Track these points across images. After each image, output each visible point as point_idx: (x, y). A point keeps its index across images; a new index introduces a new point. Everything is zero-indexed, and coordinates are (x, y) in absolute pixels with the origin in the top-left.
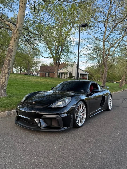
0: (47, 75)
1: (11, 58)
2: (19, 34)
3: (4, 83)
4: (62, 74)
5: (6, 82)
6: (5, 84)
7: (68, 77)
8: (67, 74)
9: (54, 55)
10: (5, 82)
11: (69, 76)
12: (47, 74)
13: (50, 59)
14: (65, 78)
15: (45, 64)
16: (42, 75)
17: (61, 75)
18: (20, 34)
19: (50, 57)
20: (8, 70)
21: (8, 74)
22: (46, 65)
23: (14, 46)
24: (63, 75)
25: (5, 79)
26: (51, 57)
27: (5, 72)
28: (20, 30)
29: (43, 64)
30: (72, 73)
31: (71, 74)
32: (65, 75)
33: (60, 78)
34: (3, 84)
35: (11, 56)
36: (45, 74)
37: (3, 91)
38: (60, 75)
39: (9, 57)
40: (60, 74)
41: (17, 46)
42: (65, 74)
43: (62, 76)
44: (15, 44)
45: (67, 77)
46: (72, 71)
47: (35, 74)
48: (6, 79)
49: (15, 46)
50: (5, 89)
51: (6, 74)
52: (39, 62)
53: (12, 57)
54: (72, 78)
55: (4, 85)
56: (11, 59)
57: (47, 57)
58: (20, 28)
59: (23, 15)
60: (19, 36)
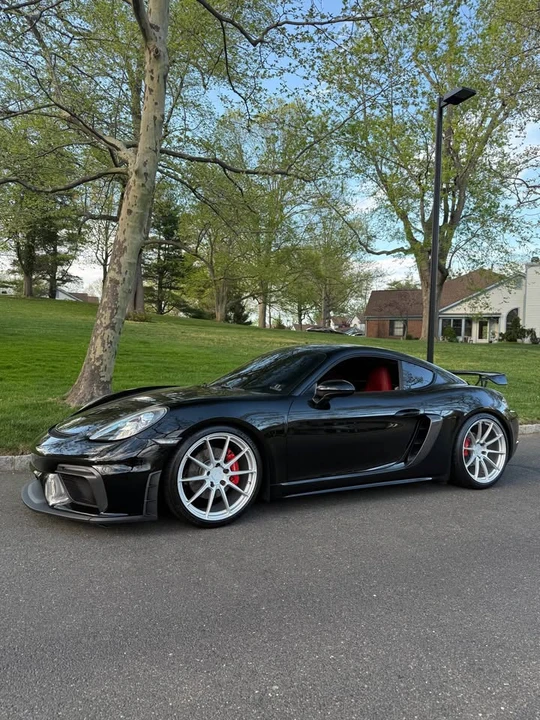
0: (399, 331)
1: (120, 272)
2: (143, 185)
3: (98, 359)
4: (469, 321)
5: (104, 358)
6: (102, 364)
7: (501, 334)
8: (495, 319)
9: (420, 238)
10: (101, 356)
11: (503, 331)
12: (399, 325)
13: (400, 261)
14: (484, 341)
15: (403, 283)
16: (376, 329)
17: (466, 330)
18: (147, 187)
19: (402, 249)
20: (112, 317)
21: (113, 328)
22: (408, 284)
23: (129, 230)
24: (475, 328)
25: (103, 345)
26: (407, 252)
27: (101, 323)
28: (146, 174)
29: (395, 283)
30: (520, 316)
31: (518, 320)
32: (482, 325)
33: (461, 339)
34: (97, 364)
35: (120, 266)
36: (388, 323)
37: (98, 387)
38: (461, 325)
39: (114, 270)
40: (460, 321)
41: (137, 230)
42: (485, 322)
43: (469, 331)
44: (130, 223)
45: (497, 336)
46: (519, 305)
47: (359, 326)
48: (106, 346)
49: (133, 232)
50: (102, 379)
51: (107, 328)
52: (368, 277)
53: (123, 270)
54: (519, 340)
55: (99, 367)
56: (119, 278)
57: (388, 253)
58: (145, 164)
59: (155, 118)
60: (143, 195)
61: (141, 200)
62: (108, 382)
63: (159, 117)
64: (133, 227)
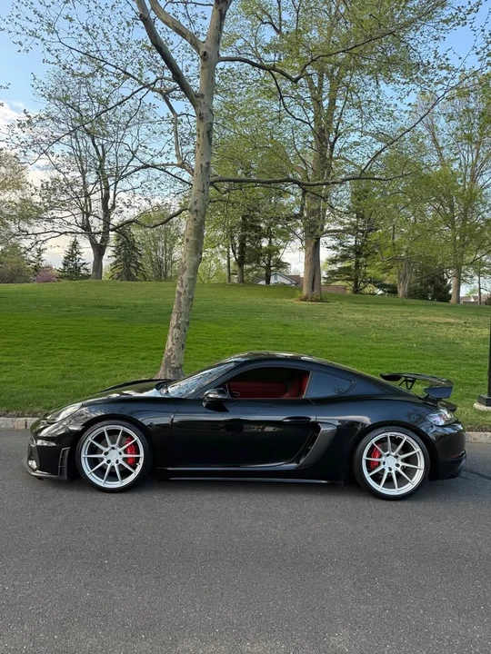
1: (182, 286)
2: (195, 219)
3: (169, 350)
5: (173, 350)
10: (171, 348)
18: (198, 220)
20: (178, 319)
21: (179, 328)
25: (172, 340)
27: (171, 324)
28: (196, 211)
34: (169, 354)
35: (182, 281)
37: (170, 371)
41: (193, 253)
48: (174, 341)
49: (191, 256)
51: (175, 328)
53: (184, 284)
55: (170, 356)
56: (182, 291)
58: (196, 203)
59: (202, 166)
60: (196, 227)
61: (195, 230)
62: (178, 368)
63: (204, 165)
64: (191, 252)
